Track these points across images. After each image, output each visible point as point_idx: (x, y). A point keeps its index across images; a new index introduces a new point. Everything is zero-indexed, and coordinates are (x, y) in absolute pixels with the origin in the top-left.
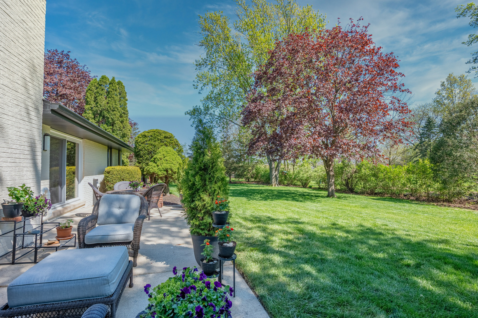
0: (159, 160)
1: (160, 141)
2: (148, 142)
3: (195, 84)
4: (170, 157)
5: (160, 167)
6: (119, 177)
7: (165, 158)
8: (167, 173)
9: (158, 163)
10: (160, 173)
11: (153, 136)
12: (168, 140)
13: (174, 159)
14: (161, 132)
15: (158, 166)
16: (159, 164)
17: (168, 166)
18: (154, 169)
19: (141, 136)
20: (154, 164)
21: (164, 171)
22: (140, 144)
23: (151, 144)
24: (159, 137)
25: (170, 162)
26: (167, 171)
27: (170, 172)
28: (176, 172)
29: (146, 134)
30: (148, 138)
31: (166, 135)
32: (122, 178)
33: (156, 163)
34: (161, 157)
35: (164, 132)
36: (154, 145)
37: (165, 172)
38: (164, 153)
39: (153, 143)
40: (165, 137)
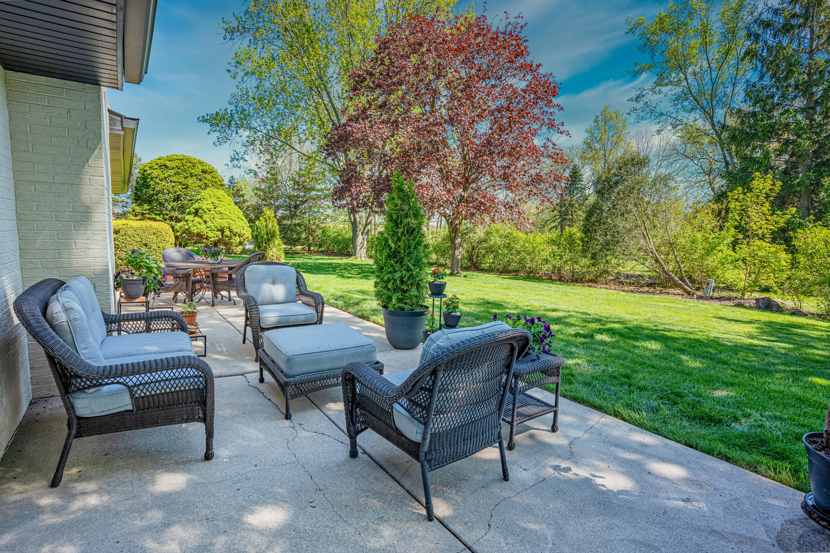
0: (206, 212)
1: (194, 178)
2: (174, 179)
3: (232, 69)
4: (224, 207)
5: (209, 224)
6: (139, 239)
7: (217, 209)
8: (222, 235)
9: (206, 217)
10: (210, 234)
11: (182, 168)
12: (209, 177)
13: (232, 212)
14: (195, 161)
15: (205, 222)
16: (208, 220)
17: (224, 223)
18: (199, 226)
19: (157, 167)
20: (197, 219)
21: (218, 230)
22: (157, 181)
23: (180, 183)
24: (193, 171)
25: (226, 217)
26: (222, 231)
27: (227, 233)
28: (237, 233)
29: (168, 163)
30: (173, 171)
31: (204, 167)
32: (144, 242)
33: (201, 217)
34: (209, 206)
35: (201, 163)
36: (184, 185)
37: (219, 233)
38: (214, 200)
39: (182, 180)
40: (204, 172)
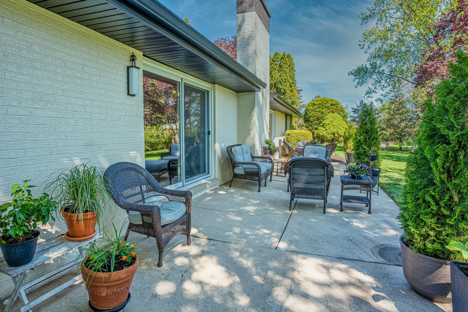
0: (327, 125)
1: (327, 108)
2: (317, 110)
4: (336, 122)
5: (328, 131)
6: (296, 138)
7: (333, 123)
8: (334, 136)
9: (327, 127)
10: (328, 136)
11: (322, 104)
12: (334, 107)
13: (340, 125)
14: (328, 100)
15: (326, 130)
16: (327, 129)
17: (335, 130)
18: (323, 132)
19: (311, 105)
20: (323, 129)
21: (332, 134)
22: (310, 111)
23: (320, 111)
24: (326, 105)
25: (336, 127)
26: (334, 134)
27: (336, 135)
28: (341, 135)
29: (315, 103)
30: (317, 106)
31: (333, 103)
32: (299, 139)
33: (325, 128)
34: (329, 122)
35: (331, 100)
36: (322, 112)
37: (332, 135)
38: (332, 119)
39: (321, 110)
40: (332, 105)
